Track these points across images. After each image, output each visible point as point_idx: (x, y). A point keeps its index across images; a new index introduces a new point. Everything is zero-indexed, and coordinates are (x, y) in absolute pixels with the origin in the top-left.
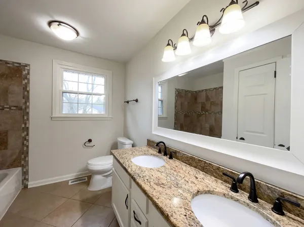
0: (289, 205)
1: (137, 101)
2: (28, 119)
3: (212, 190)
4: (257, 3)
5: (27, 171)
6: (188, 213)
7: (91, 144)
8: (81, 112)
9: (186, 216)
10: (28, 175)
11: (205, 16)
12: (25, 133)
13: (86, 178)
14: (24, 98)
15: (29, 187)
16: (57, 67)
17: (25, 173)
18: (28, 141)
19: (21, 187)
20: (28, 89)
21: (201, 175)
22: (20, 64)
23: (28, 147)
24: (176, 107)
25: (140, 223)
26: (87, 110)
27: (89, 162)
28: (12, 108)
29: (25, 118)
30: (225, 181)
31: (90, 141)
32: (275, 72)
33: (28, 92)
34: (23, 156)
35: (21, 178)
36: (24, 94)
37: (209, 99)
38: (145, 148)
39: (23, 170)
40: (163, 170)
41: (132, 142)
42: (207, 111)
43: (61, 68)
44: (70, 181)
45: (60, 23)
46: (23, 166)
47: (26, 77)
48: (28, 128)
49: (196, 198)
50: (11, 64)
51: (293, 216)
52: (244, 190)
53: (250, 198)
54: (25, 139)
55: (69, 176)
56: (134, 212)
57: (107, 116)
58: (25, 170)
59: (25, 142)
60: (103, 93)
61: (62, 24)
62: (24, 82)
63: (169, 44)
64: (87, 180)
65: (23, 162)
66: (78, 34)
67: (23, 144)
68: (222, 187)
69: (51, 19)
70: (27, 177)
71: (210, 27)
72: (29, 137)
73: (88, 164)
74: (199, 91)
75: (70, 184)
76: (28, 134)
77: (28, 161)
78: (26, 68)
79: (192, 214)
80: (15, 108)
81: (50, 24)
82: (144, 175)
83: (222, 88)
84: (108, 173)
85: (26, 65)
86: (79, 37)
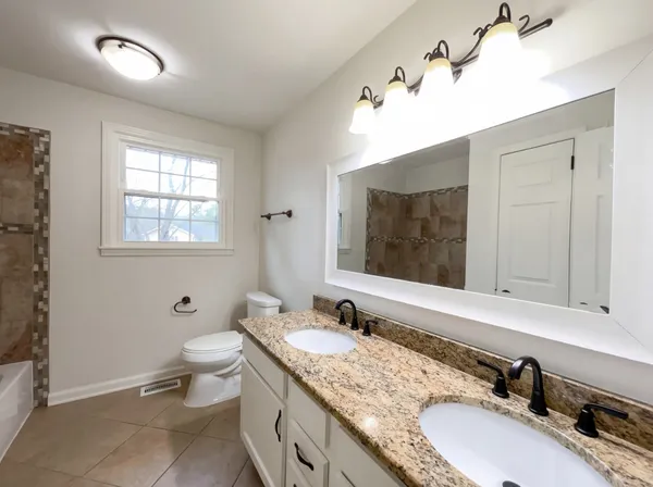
0: (606, 418)
1: (289, 214)
2: (46, 253)
3: (457, 394)
4: (549, 22)
5: (46, 367)
6: (417, 440)
7: (189, 307)
8: (154, 238)
9: (412, 444)
10: (47, 376)
11: (443, 42)
12: (41, 284)
13: (180, 380)
14: (36, 206)
15: (49, 404)
16: (112, 138)
17: (41, 375)
18: (46, 301)
19: (32, 404)
20: (46, 187)
21: (432, 366)
22: (27, 129)
23: (46, 315)
24: (368, 226)
25: (311, 467)
26: (170, 233)
27: (187, 346)
28: (10, 229)
29: (41, 250)
30: (482, 377)
31: (186, 300)
32: (573, 158)
33: (47, 193)
34: (36, 336)
35: (32, 385)
36: (37, 198)
37: (437, 210)
38: (310, 314)
39: (35, 367)
40: (354, 357)
41: (279, 302)
42: (433, 236)
43: (123, 140)
44: (143, 389)
45: (123, 41)
46: (36, 358)
47: (42, 160)
48: (46, 275)
49: (428, 411)
50: (6, 129)
51: (614, 438)
52: (519, 392)
53: (532, 407)
54: (41, 298)
55: (139, 378)
56: (296, 445)
57: (222, 246)
58: (40, 367)
59: (40, 304)
60: (215, 197)
61: (127, 44)
62: (37, 171)
63: (364, 97)
64: (179, 384)
65: (35, 349)
66: (162, 66)
67: (36, 308)
68: (476, 389)
69: (103, 33)
70: (45, 382)
71: (452, 63)
72: (48, 294)
73: (183, 349)
74: (417, 195)
75: (143, 394)
76: (46, 287)
77: (47, 346)
78: (42, 139)
79: (425, 441)
80: (16, 229)
81: (100, 42)
82: (317, 368)
83: (465, 188)
84: (229, 369)
85: (43, 133)
86: (164, 73)
